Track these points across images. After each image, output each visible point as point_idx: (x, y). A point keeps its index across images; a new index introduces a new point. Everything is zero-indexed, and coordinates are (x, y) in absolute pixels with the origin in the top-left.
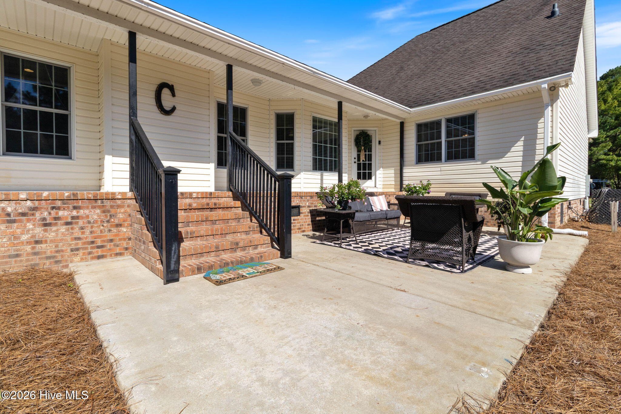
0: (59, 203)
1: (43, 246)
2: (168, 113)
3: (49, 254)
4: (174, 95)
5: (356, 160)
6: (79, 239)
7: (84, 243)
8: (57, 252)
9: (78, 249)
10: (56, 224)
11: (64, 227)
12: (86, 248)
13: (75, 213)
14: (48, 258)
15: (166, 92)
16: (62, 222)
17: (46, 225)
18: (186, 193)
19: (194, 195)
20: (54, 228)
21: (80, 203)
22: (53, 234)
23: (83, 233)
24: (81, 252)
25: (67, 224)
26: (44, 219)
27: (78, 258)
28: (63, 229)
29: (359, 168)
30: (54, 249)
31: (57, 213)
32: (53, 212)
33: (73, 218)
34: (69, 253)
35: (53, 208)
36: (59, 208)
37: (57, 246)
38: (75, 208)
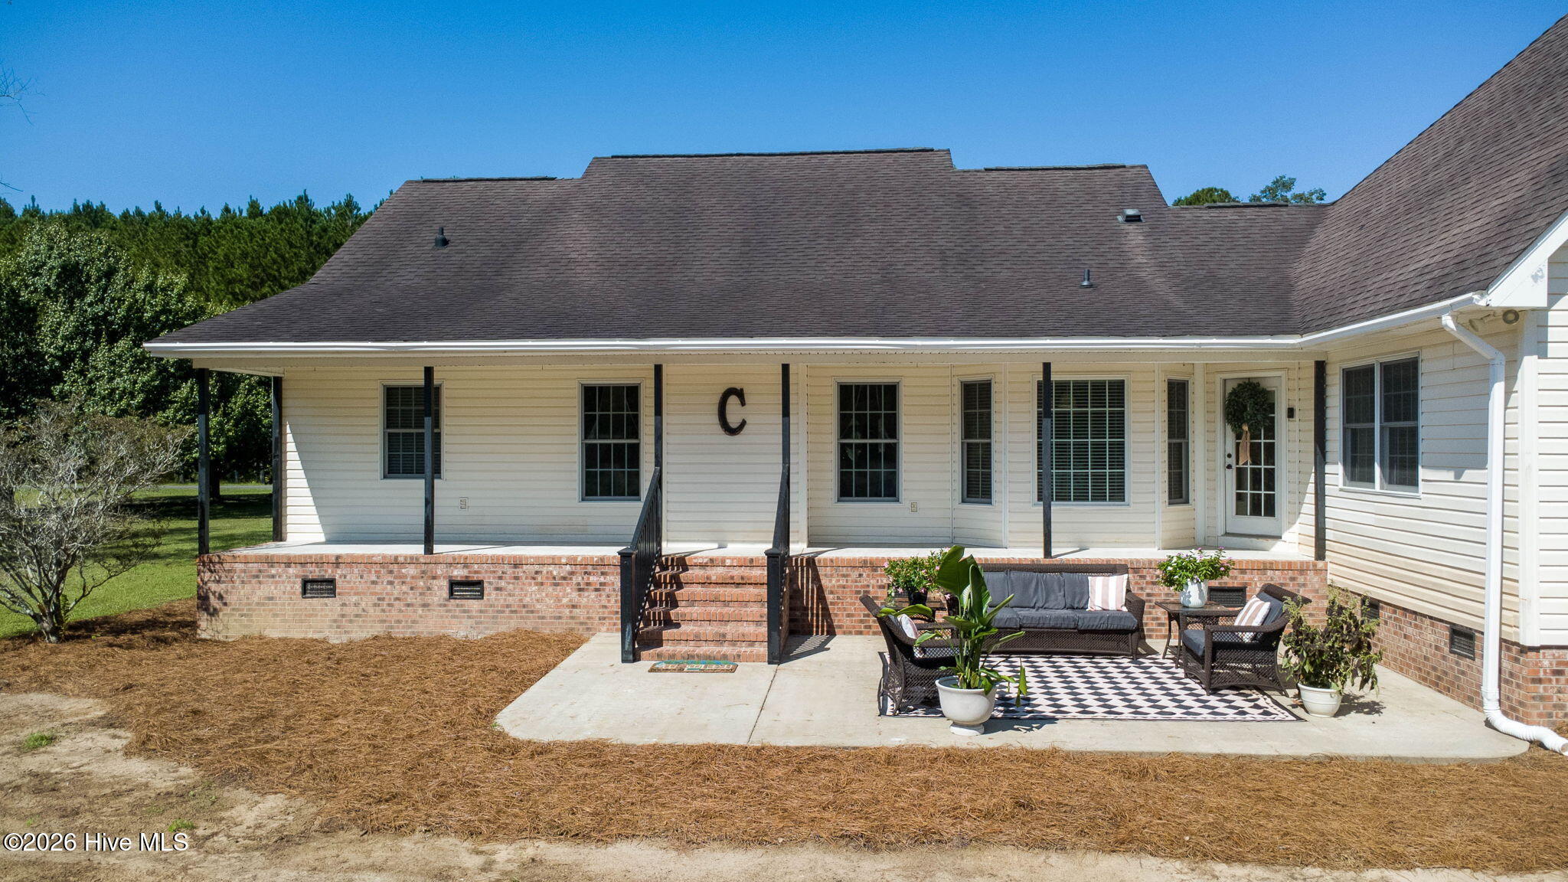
0: (590, 569)
1: (578, 610)
2: (732, 431)
3: (582, 620)
4: (743, 404)
5: (1232, 461)
6: (605, 607)
7: (610, 613)
8: (588, 618)
9: (604, 618)
10: (587, 589)
11: (594, 593)
12: (612, 618)
13: (602, 579)
14: (582, 623)
15: (733, 400)
16: (592, 588)
17: (580, 590)
18: (717, 559)
19: (728, 562)
20: (586, 594)
21: (606, 569)
22: (585, 600)
23: (609, 601)
24: (607, 621)
25: (597, 590)
26: (579, 584)
27: (604, 628)
28: (593, 595)
29: (1240, 484)
30: (586, 616)
31: (588, 579)
32: (586, 577)
33: (601, 584)
34: (597, 621)
35: (586, 573)
36: (589, 574)
37: (588, 613)
38: (603, 574)
